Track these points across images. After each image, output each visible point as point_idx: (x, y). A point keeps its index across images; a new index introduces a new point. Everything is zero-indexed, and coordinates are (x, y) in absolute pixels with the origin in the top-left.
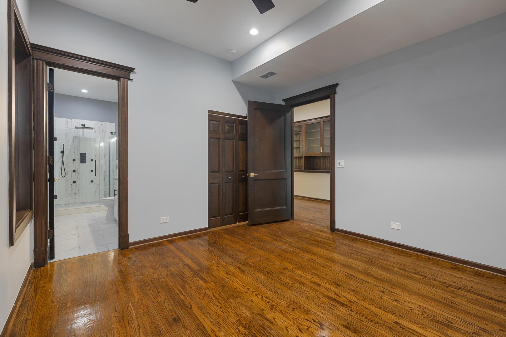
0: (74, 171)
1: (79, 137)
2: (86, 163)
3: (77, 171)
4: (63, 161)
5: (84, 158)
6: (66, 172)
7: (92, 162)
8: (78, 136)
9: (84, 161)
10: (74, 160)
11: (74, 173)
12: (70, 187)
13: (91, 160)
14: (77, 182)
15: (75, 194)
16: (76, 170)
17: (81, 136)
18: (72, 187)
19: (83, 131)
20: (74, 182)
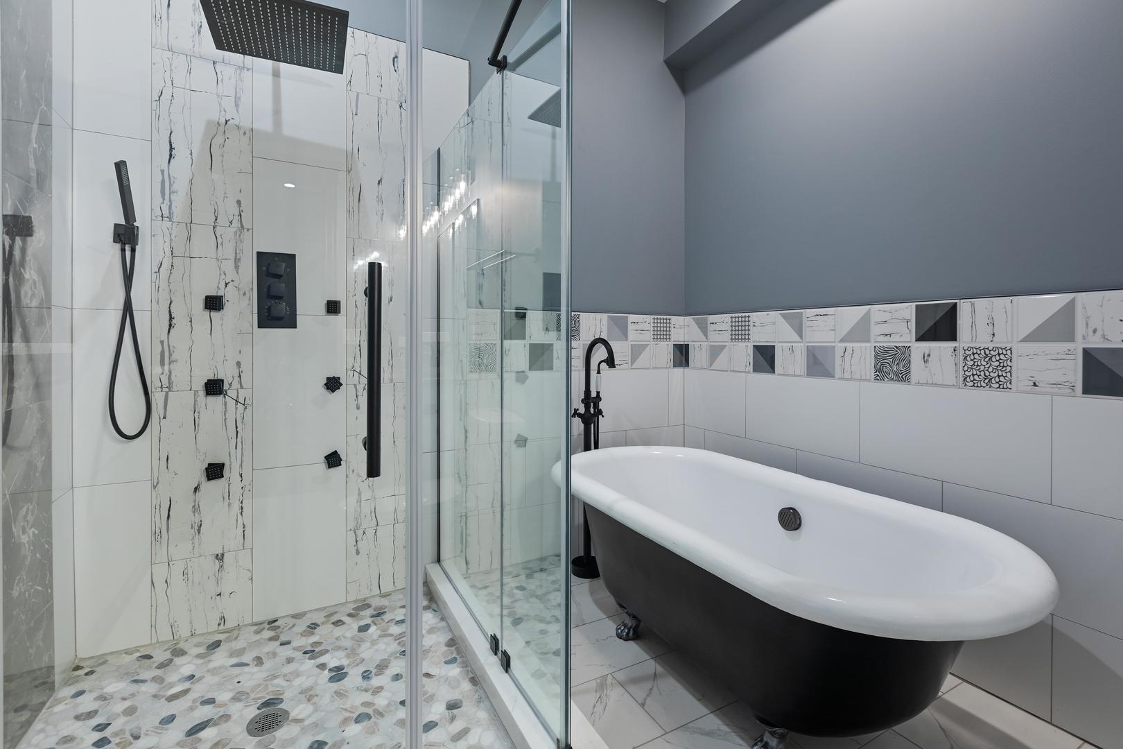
0: (214, 387)
1: (251, 134)
2: (293, 324)
3: (236, 385)
4: (128, 308)
5: (281, 287)
6: (157, 398)
7: (332, 318)
8: (246, 124)
9: (282, 307)
10: (214, 303)
11: (211, 399)
12: (182, 514)
13: (329, 303)
14: (231, 472)
15: (220, 558)
16: (226, 373)
17: (264, 124)
18: (196, 509)
19: (276, 74)
20: (215, 471)
